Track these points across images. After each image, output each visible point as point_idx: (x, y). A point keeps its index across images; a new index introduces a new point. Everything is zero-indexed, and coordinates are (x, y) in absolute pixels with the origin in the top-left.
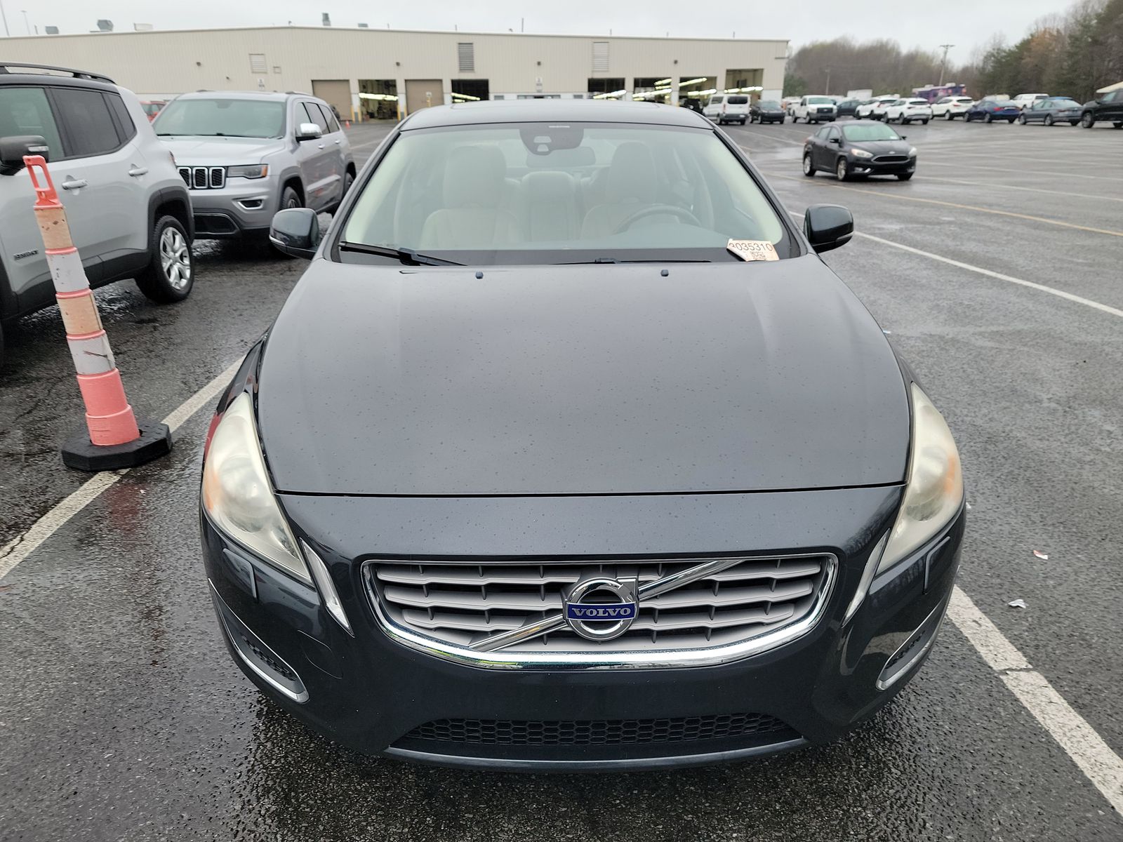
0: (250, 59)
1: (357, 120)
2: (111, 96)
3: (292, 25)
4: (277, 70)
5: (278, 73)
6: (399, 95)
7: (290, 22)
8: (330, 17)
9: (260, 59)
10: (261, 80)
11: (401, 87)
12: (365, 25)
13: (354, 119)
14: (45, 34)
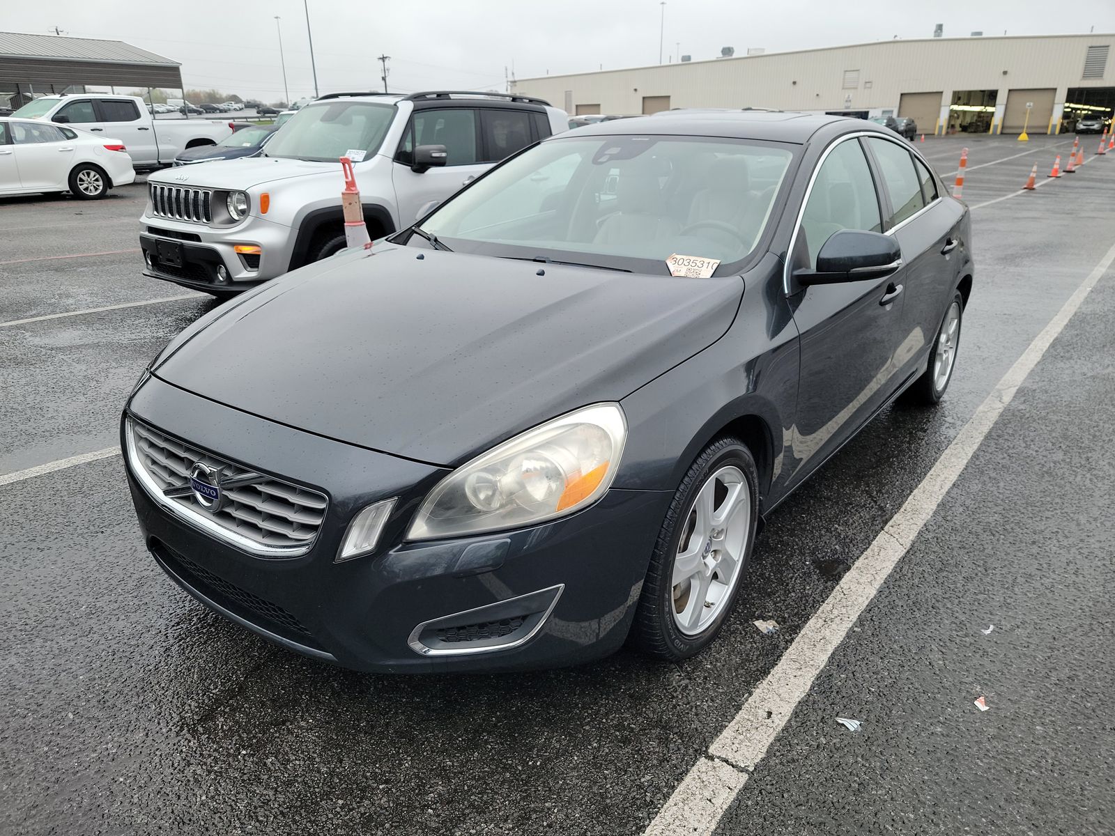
0: (844, 75)
1: (940, 134)
2: (537, 116)
3: (898, 39)
4: (868, 85)
5: (868, 88)
6: (997, 106)
7: (896, 36)
8: (944, 28)
9: (854, 75)
10: (849, 96)
11: (1002, 98)
12: (980, 33)
13: (936, 133)
14: (680, 62)
